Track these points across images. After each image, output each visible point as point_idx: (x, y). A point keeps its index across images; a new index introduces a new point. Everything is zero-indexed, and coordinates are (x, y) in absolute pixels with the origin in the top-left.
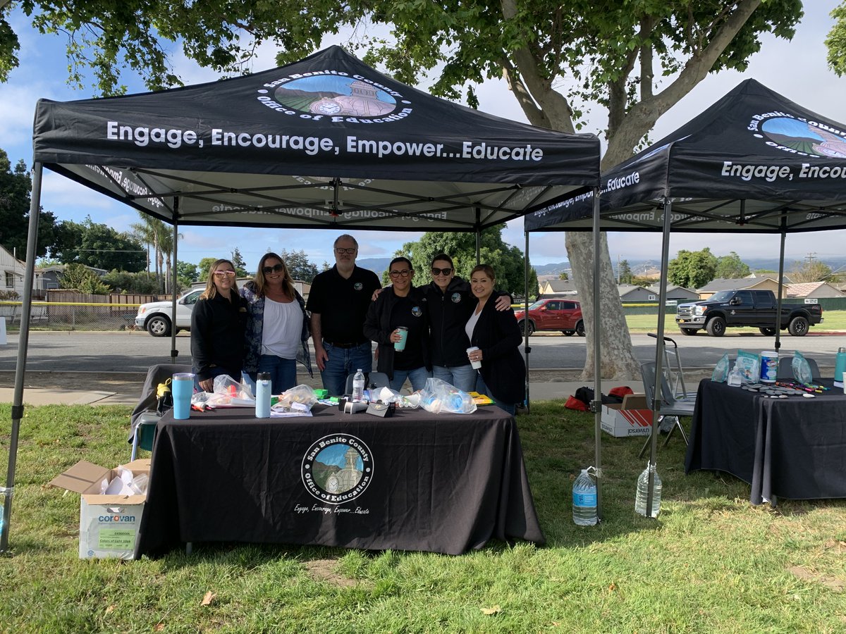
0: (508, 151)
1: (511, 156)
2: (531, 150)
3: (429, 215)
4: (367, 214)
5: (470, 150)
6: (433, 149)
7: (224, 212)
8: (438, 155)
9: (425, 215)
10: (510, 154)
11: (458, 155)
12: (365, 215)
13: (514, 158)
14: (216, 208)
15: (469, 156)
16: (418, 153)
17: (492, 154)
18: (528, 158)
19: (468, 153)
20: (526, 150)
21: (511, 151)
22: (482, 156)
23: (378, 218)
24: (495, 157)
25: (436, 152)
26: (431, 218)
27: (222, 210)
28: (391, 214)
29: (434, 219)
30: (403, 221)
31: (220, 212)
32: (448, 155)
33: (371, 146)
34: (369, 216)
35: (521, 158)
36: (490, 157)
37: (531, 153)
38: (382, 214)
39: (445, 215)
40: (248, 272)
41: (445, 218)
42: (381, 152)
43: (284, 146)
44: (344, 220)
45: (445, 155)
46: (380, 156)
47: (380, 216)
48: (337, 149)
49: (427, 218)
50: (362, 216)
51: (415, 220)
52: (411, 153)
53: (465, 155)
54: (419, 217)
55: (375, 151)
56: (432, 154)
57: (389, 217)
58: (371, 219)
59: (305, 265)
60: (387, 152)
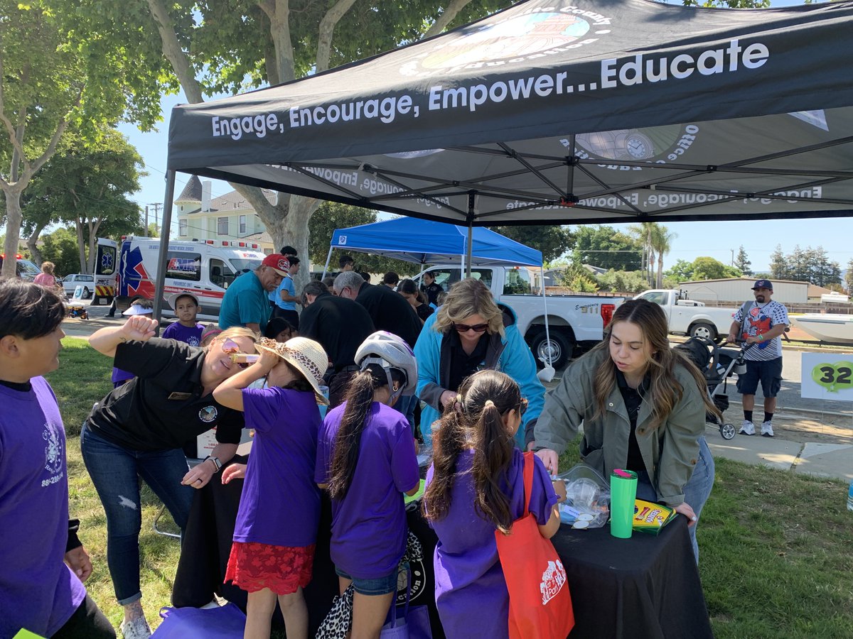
0: (689, 60)
1: (696, 69)
2: (740, 49)
3: (790, 193)
4: (690, 199)
5: (613, 73)
6: (551, 83)
7: (518, 209)
8: (559, 91)
9: (783, 194)
10: (694, 65)
11: (593, 86)
12: (688, 201)
13: (704, 70)
14: (510, 205)
15: (614, 84)
16: (526, 95)
17: (656, 72)
18: (733, 67)
19: (610, 79)
20: (728, 51)
21: (696, 61)
22: (638, 79)
23: (707, 203)
24: (663, 76)
25: (554, 88)
26: (793, 198)
27: (516, 207)
28: (727, 197)
29: (799, 199)
30: (746, 205)
31: (514, 210)
32: (576, 88)
33: (460, 96)
34: (692, 201)
35: (719, 68)
36: (652, 78)
37: (740, 55)
38: (713, 197)
39: (819, 191)
40: (753, 271)
41: (819, 196)
42: (474, 102)
43: (358, 117)
44: (658, 209)
45: (570, 89)
46: (473, 109)
47: (709, 200)
48: (416, 109)
49: (787, 198)
50: (683, 201)
51: (765, 202)
52: (515, 96)
53: (606, 84)
54: (773, 198)
55: (464, 103)
56: (548, 92)
57: (724, 201)
58: (696, 205)
59: (823, 264)
60: (481, 101)
